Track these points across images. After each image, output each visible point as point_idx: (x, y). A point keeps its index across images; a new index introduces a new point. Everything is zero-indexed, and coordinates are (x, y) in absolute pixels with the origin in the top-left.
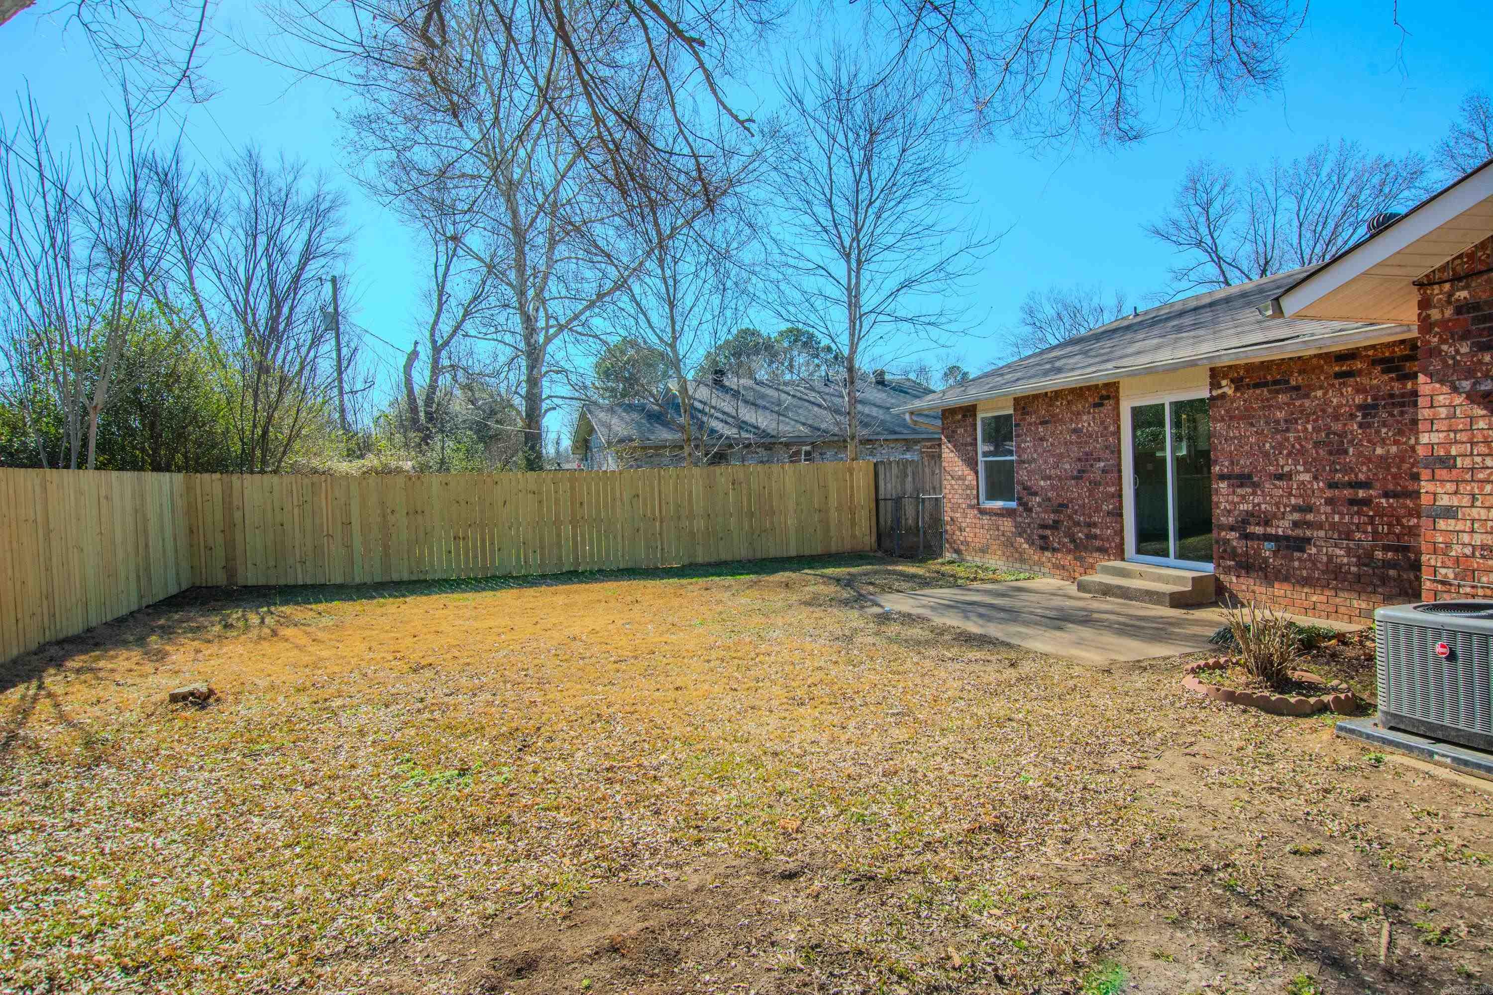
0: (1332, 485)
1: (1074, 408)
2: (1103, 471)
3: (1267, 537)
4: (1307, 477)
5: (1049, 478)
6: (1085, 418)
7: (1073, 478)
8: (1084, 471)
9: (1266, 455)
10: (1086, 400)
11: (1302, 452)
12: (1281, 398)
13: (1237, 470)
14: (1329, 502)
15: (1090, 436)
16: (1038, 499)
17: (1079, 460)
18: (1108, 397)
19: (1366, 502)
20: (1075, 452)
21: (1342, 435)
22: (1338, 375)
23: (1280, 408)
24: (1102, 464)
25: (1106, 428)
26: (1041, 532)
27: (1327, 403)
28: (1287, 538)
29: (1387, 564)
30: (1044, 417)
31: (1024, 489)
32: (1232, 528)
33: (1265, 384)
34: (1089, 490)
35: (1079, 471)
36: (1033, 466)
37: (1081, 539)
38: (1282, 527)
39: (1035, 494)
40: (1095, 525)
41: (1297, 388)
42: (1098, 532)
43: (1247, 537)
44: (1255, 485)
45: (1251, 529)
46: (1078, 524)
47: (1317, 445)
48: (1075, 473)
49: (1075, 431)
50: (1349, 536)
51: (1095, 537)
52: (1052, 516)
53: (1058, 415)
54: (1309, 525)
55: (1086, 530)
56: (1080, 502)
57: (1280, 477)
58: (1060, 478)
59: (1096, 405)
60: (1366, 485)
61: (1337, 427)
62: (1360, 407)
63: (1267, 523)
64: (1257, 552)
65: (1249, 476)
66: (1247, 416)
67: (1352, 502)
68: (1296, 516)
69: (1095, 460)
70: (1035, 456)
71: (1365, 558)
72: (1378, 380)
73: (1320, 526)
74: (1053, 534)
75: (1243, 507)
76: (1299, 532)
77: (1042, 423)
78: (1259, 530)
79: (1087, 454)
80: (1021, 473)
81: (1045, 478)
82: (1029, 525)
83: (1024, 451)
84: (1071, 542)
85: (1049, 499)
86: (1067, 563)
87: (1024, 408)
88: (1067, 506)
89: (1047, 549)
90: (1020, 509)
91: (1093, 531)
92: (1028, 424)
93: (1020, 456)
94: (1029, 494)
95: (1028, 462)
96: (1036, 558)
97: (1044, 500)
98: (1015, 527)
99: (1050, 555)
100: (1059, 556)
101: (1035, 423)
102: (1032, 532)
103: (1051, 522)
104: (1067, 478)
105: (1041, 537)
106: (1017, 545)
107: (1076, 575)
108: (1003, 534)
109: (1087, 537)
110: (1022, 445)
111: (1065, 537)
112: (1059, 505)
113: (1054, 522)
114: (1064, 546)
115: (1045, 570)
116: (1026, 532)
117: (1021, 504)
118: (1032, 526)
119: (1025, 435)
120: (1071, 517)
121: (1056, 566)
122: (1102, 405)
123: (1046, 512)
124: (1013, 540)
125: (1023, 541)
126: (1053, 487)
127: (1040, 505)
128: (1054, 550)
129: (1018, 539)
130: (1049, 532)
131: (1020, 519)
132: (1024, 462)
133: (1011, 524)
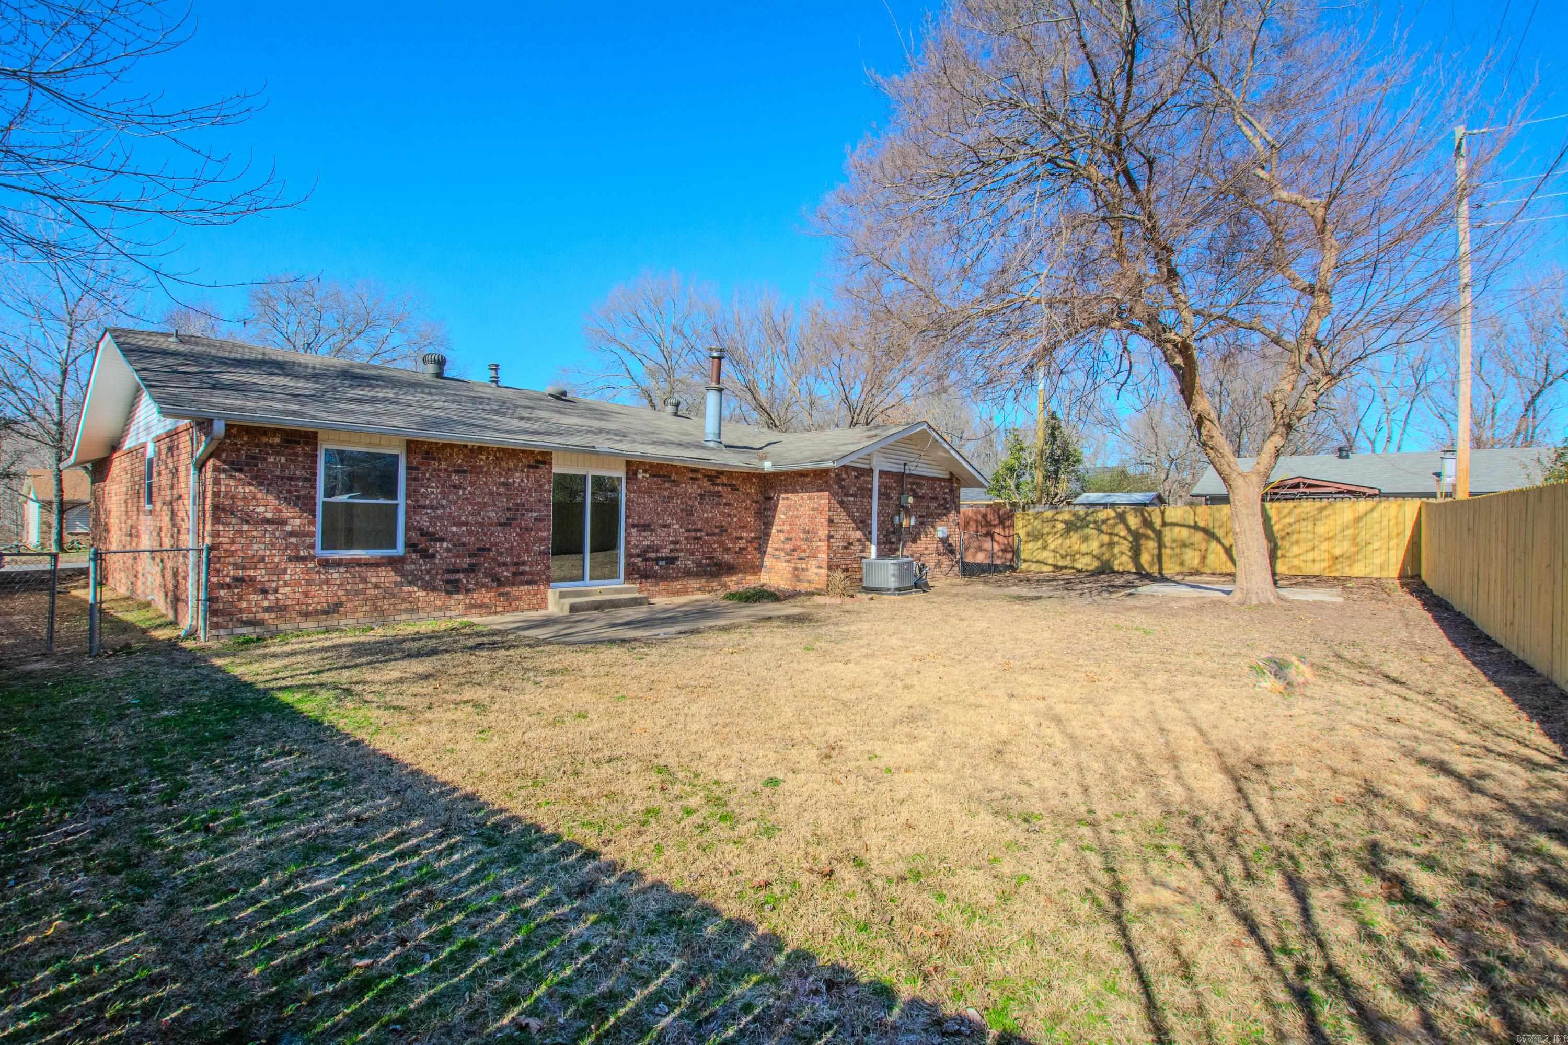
0: (688, 531)
1: (504, 464)
2: (536, 520)
3: (657, 560)
4: (677, 526)
5: (466, 524)
6: (517, 475)
7: (500, 525)
8: (513, 519)
9: (658, 514)
10: (520, 460)
11: (676, 513)
12: (667, 485)
13: (642, 522)
14: (686, 538)
15: (523, 490)
16: (445, 545)
17: (509, 509)
18: (544, 463)
19: (699, 538)
20: (503, 503)
21: (692, 507)
22: (692, 479)
23: (666, 490)
24: (535, 514)
25: (541, 486)
26: (448, 576)
27: (686, 491)
28: (667, 558)
29: (708, 565)
30: (460, 465)
31: (422, 535)
32: (638, 556)
33: (659, 476)
34: (518, 534)
35: (508, 519)
36: (440, 512)
37: (506, 577)
38: (665, 553)
39: (442, 540)
40: (524, 563)
41: (674, 481)
42: (528, 569)
43: (646, 560)
44: (652, 531)
45: (648, 555)
46: (501, 565)
47: (682, 510)
48: (503, 521)
49: (504, 484)
50: (693, 554)
51: (522, 573)
52: (468, 560)
53: (481, 467)
54: (677, 550)
55: (513, 569)
56: (506, 545)
57: (665, 526)
58: (481, 525)
59: (529, 466)
60: (700, 530)
61: (690, 503)
62: (700, 495)
63: (657, 551)
64: (652, 567)
65: (649, 525)
66: (649, 492)
67: (695, 538)
68: (672, 546)
69: (527, 510)
70: (444, 502)
71: (699, 564)
72: (706, 484)
73: (682, 550)
74: (467, 577)
75: (646, 543)
76: (673, 555)
77: (456, 472)
78: (653, 555)
79: (518, 505)
80: (418, 518)
81: (459, 524)
82: (428, 572)
83: (424, 496)
84: (493, 581)
85: (464, 545)
86: (487, 601)
87: (427, 453)
88: (489, 550)
89: (458, 592)
90: (414, 556)
91: (521, 568)
92: (435, 470)
93: (417, 501)
94: (431, 540)
95: (432, 508)
96: (439, 603)
97: (455, 545)
98: (402, 576)
99: (461, 597)
100: (475, 596)
101: (446, 470)
102: (433, 578)
103: (465, 566)
104: (491, 525)
105: (448, 582)
106: (403, 595)
107: (499, 609)
108: (376, 586)
109: (514, 574)
110: (423, 490)
111: (485, 577)
112: (479, 549)
113: (471, 565)
114: (484, 585)
115: (453, 613)
116: (422, 579)
117: (415, 551)
118: (434, 572)
119: (429, 479)
120: (494, 559)
121: (471, 606)
122: (537, 467)
123: (458, 556)
124: (396, 590)
125: (416, 589)
126: (470, 533)
127: (448, 550)
128: (468, 591)
129: (406, 589)
130: (462, 576)
131: (413, 567)
132: (424, 507)
133: (392, 574)
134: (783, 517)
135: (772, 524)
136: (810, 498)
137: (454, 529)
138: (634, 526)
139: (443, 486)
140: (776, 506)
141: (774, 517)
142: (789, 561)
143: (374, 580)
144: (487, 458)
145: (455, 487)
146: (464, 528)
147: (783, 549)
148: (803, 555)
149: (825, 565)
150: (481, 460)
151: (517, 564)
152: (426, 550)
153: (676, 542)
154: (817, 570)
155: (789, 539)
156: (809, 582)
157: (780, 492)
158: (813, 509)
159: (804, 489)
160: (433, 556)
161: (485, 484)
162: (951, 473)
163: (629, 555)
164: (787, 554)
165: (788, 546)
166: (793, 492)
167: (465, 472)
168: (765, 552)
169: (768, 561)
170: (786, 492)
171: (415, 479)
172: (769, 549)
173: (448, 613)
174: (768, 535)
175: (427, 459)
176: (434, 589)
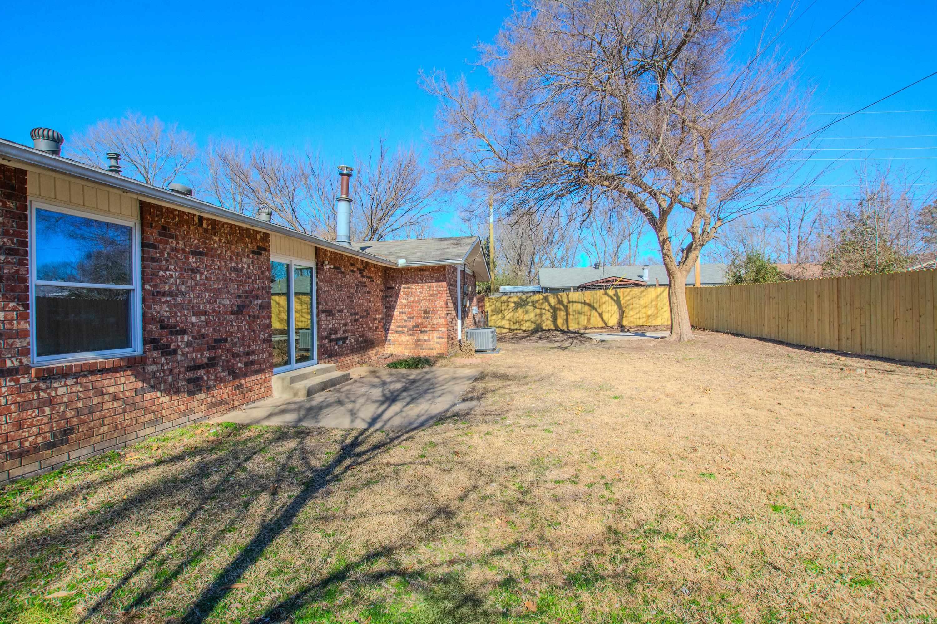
0: (351, 314)
1: (234, 245)
2: (260, 307)
3: (337, 340)
4: (346, 311)
5: (205, 313)
6: (245, 260)
7: (233, 313)
8: (244, 307)
10: (247, 245)
11: (345, 300)
12: (339, 275)
13: (327, 307)
14: (350, 321)
15: (249, 277)
16: (186, 338)
17: (239, 296)
19: (357, 320)
20: (235, 289)
21: (352, 294)
22: (351, 271)
23: (339, 280)
24: (260, 302)
25: (263, 273)
26: (190, 375)
27: (349, 281)
28: (341, 338)
29: (362, 342)
30: (197, 246)
31: (162, 328)
32: (325, 338)
33: (335, 267)
34: (248, 323)
35: (239, 307)
36: (179, 299)
37: (240, 368)
38: (340, 334)
39: (183, 332)
40: (253, 352)
41: (343, 272)
42: (256, 358)
43: (331, 341)
44: (333, 315)
45: (332, 337)
46: (235, 356)
47: (348, 297)
48: (235, 309)
49: (235, 270)
50: (354, 334)
51: (253, 363)
52: (207, 354)
54: (346, 331)
55: (245, 359)
56: (239, 335)
57: (340, 311)
58: (218, 313)
59: (254, 252)
60: (357, 314)
61: (352, 291)
62: (356, 285)
63: (336, 333)
64: (334, 346)
65: (331, 311)
66: (330, 281)
67: (355, 320)
68: (343, 328)
69: (253, 297)
70: (183, 288)
71: (357, 342)
72: (359, 276)
73: (349, 331)
74: (208, 373)
75: (330, 326)
76: (344, 335)
77: (194, 253)
78: (334, 337)
79: (246, 292)
80: (157, 307)
81: (198, 314)
82: (171, 371)
83: (164, 280)
84: (229, 374)
85: (203, 337)
86: (225, 396)
87: (164, 228)
88: (226, 340)
89: (200, 391)
90: (155, 354)
91: (252, 358)
92: (173, 250)
93: (156, 286)
94: (171, 333)
95: (171, 294)
96: (183, 407)
97: (195, 338)
98: (143, 381)
99: (203, 396)
100: (215, 392)
101: (183, 250)
102: (176, 379)
103: (205, 361)
104: (226, 313)
105: (190, 381)
106: (146, 404)
107: (236, 403)
108: (115, 398)
109: (246, 364)
110: (161, 273)
111: (223, 371)
112: (216, 341)
113: (211, 359)
114: (222, 380)
115: (197, 416)
116: (164, 381)
117: (156, 348)
118: (176, 371)
119: (167, 261)
120: (228, 350)
121: (213, 405)
122: (260, 254)
123: (199, 350)
124: (138, 399)
125: (159, 394)
126: (208, 323)
127: (188, 344)
128: (209, 388)
129: (148, 396)
130: (203, 372)
131: (154, 368)
132: (164, 294)
133: (133, 379)
134: (404, 301)
135: (394, 308)
136: (429, 287)
137: (194, 319)
138: (323, 311)
139: (181, 269)
140: (398, 294)
141: (395, 302)
142: (412, 335)
143: (111, 390)
144: (220, 240)
145: (192, 270)
146: (203, 318)
147: (405, 326)
148: (425, 329)
149: (445, 335)
150: (215, 242)
151: (248, 354)
152: (168, 346)
153: (345, 325)
154: (439, 340)
155: (409, 318)
156: (431, 349)
157: (401, 283)
158: (432, 295)
159: (422, 280)
160: (175, 352)
161: (219, 268)
162: (473, 272)
163: (320, 338)
164: (410, 330)
165: (411, 324)
166: (413, 283)
167: (201, 254)
168: (388, 329)
169: (390, 336)
170: (407, 283)
171: (153, 259)
172: (392, 327)
173: (192, 417)
174: (391, 316)
175: (165, 236)
176: (177, 392)
